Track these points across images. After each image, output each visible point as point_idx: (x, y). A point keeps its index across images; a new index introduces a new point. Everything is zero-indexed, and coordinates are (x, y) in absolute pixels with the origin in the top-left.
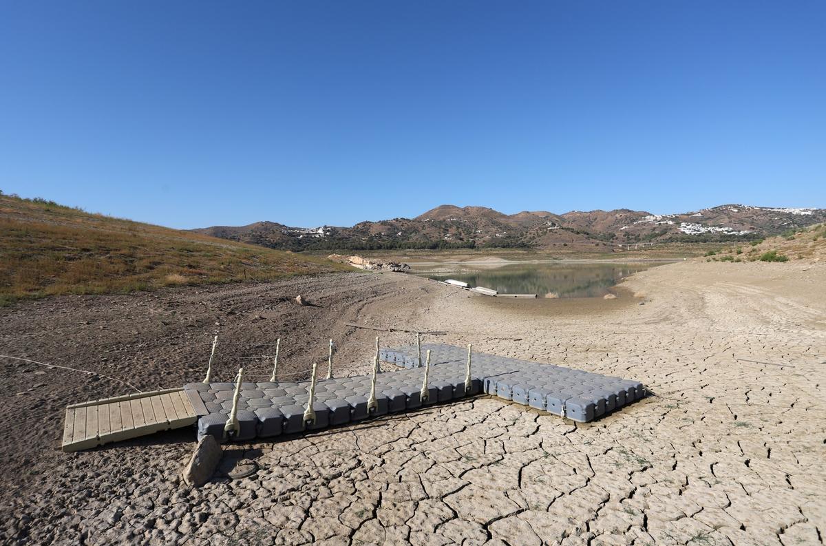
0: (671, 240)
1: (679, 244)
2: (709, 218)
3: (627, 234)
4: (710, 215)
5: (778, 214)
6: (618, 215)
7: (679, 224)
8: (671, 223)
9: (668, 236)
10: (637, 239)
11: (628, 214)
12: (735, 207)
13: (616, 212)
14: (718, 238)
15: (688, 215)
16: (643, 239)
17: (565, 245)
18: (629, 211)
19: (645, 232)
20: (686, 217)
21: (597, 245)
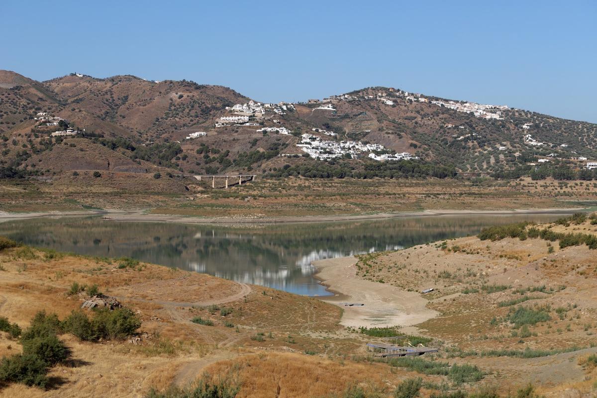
0: (287, 171)
1: (301, 181)
2: (346, 116)
3: (204, 149)
4: (347, 109)
5: (453, 114)
6: (174, 95)
7: (297, 134)
8: (284, 132)
9: (281, 161)
10: (226, 163)
11: (196, 94)
12: (390, 93)
13: (170, 85)
14: (362, 170)
15: (310, 106)
16: (237, 163)
17: (97, 175)
18: (198, 88)
19: (236, 149)
20: (306, 110)
21: (158, 177)
